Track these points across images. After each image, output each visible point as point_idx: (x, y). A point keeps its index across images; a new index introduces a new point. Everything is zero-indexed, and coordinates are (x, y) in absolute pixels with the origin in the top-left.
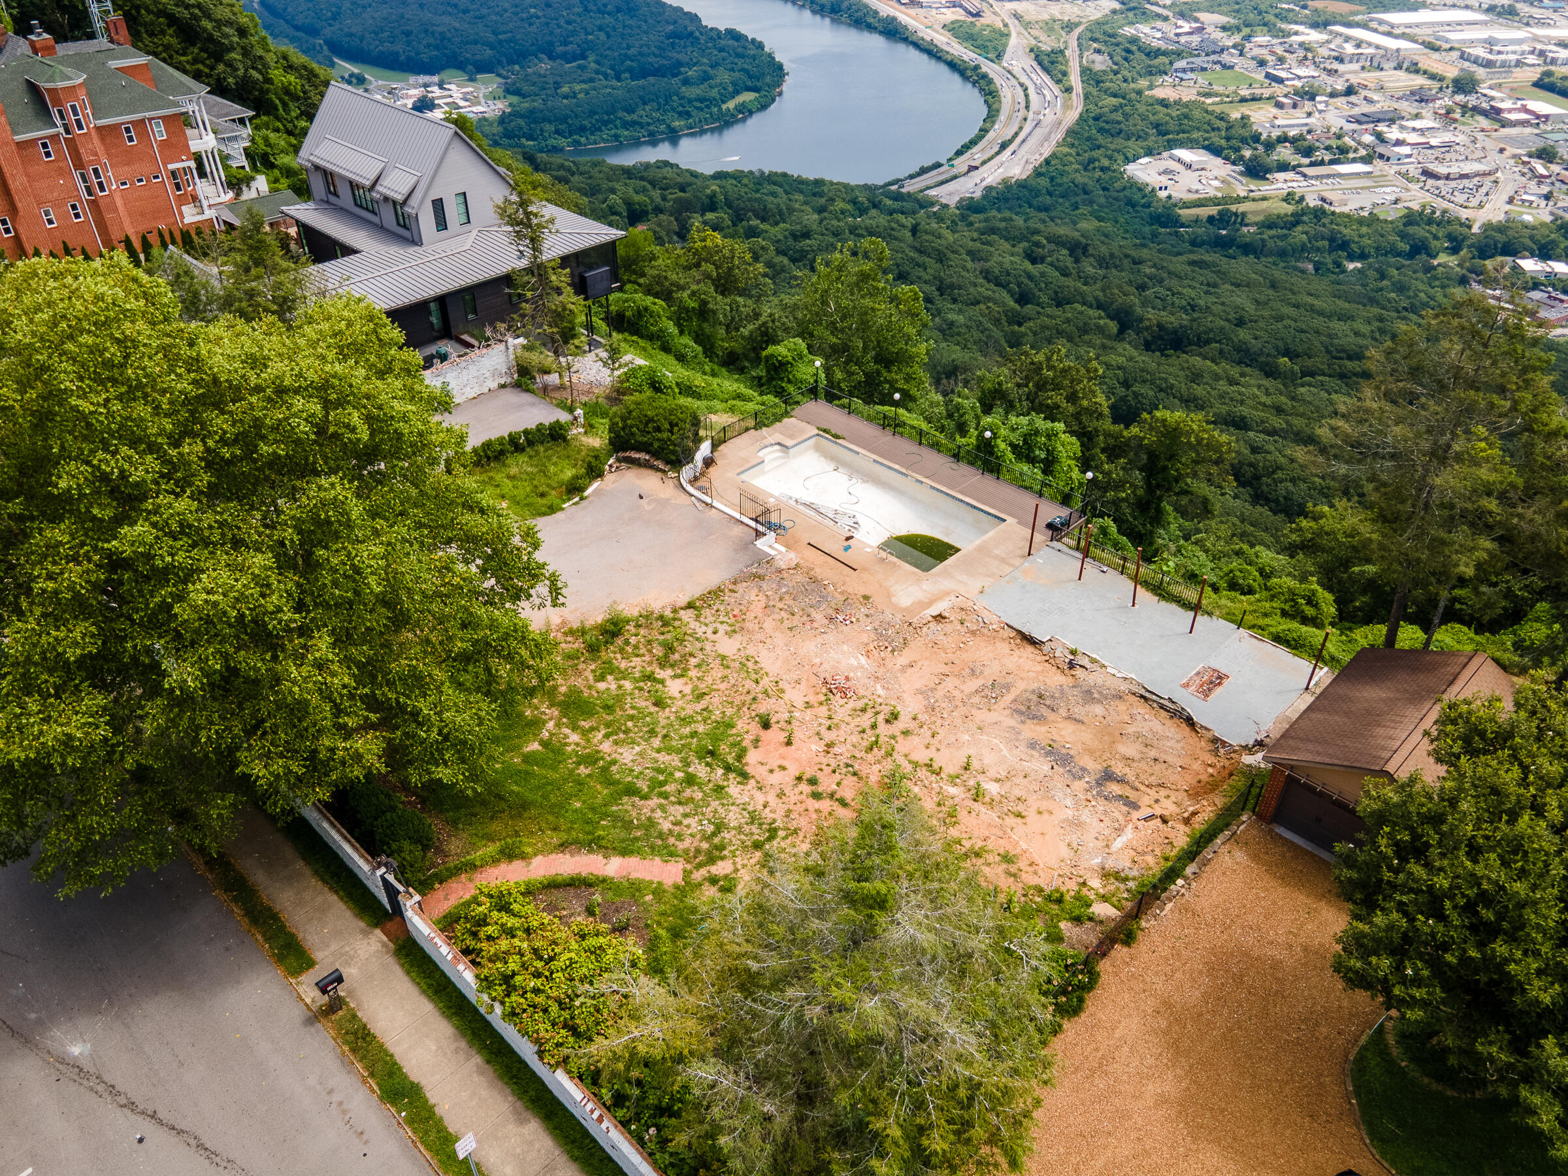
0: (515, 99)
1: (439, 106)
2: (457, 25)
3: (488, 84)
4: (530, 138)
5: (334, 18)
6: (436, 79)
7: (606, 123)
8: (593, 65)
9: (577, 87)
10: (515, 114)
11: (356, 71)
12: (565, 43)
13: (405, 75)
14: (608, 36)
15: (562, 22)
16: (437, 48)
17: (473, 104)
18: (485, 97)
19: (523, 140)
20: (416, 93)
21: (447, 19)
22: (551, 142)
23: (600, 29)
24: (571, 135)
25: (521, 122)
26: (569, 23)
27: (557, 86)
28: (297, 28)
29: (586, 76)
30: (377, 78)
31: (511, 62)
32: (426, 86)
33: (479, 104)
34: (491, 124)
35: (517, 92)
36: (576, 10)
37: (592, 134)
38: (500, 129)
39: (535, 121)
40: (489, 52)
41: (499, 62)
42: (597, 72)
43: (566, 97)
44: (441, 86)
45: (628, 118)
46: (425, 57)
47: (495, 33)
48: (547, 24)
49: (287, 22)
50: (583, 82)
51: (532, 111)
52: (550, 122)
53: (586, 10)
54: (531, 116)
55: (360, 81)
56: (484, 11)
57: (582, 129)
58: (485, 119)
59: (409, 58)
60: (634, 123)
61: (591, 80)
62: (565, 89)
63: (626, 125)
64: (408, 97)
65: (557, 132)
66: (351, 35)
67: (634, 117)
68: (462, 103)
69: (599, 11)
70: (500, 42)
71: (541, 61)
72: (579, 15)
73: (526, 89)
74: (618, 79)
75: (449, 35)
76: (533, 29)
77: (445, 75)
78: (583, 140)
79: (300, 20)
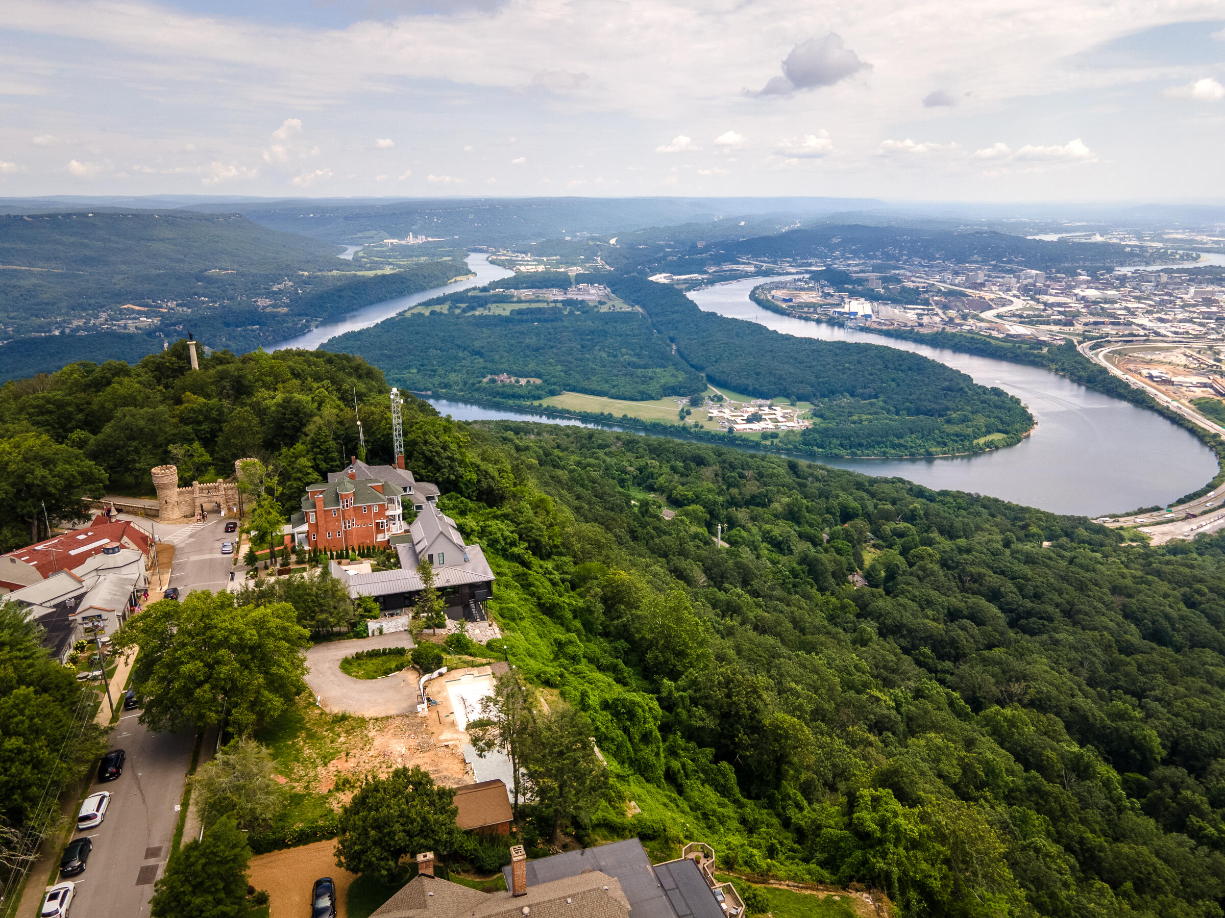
0: (818, 420)
1: (765, 420)
2: (792, 370)
3: (804, 408)
4: (822, 447)
5: (716, 362)
6: (769, 402)
7: (878, 443)
8: (881, 404)
9: (864, 417)
10: (814, 430)
11: (719, 393)
12: (865, 387)
13: (749, 398)
14: (898, 385)
15: (866, 373)
16: (775, 384)
17: (788, 421)
18: (798, 417)
19: (815, 448)
20: (752, 410)
21: (787, 367)
22: (836, 451)
23: (893, 380)
24: (851, 448)
25: (817, 436)
26: (871, 374)
27: (850, 414)
28: (692, 366)
29: (873, 410)
30: (731, 399)
31: (824, 396)
32: (760, 406)
33: (793, 421)
34: (795, 435)
35: (821, 416)
36: (878, 367)
37: (867, 449)
38: (801, 439)
39: (827, 437)
40: (809, 388)
41: (815, 395)
42: (883, 408)
43: (854, 423)
44: (770, 407)
45: (897, 441)
46: (765, 389)
47: (817, 377)
48: (855, 374)
49: (687, 362)
50: (870, 414)
51: (826, 430)
52: (837, 438)
53: (886, 367)
54: (825, 433)
55: (720, 399)
56: (814, 363)
57: (860, 445)
58: (793, 431)
59: (755, 389)
60: (901, 445)
61: (877, 413)
62: (855, 418)
63: (894, 446)
64: (746, 412)
65: (841, 445)
66: (723, 372)
67: (902, 441)
68: (780, 419)
69: (895, 368)
70: (819, 383)
71: (844, 397)
72: (880, 370)
73: (827, 414)
74: (897, 414)
75: (785, 376)
76: (845, 376)
77: (775, 401)
78: (859, 452)
79: (694, 362)
